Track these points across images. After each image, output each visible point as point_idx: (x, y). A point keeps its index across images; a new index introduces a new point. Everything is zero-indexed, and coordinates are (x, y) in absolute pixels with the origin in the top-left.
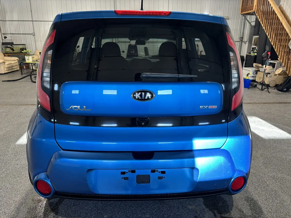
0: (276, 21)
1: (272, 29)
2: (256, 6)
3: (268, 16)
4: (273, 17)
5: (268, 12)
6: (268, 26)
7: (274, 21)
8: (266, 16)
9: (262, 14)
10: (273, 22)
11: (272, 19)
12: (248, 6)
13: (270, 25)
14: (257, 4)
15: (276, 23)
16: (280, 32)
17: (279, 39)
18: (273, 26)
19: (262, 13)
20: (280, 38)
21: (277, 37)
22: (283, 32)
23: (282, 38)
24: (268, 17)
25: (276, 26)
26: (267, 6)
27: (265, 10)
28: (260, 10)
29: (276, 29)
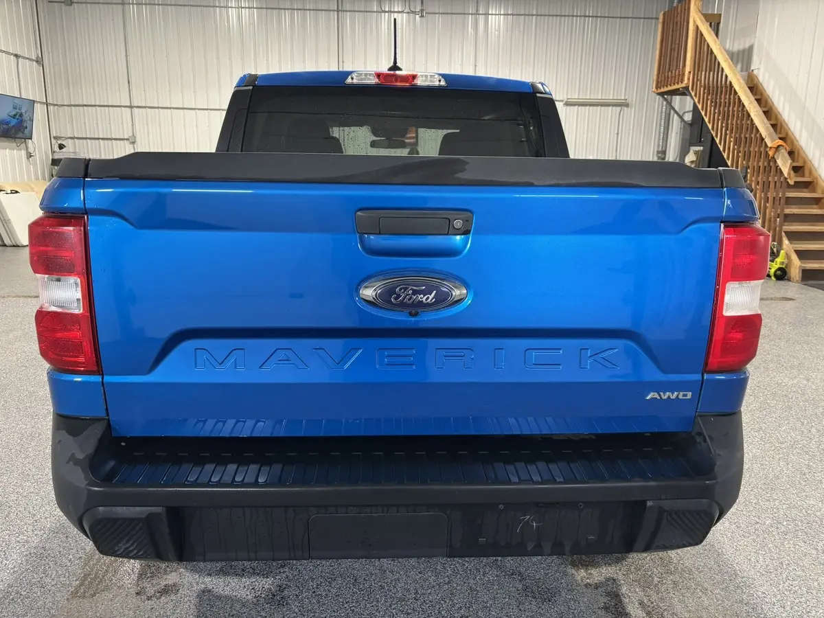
0: (735, 109)
1: (727, 130)
2: (690, 72)
3: (718, 97)
4: (730, 98)
5: (722, 87)
6: (718, 120)
7: (731, 109)
8: (714, 96)
9: (704, 93)
10: (729, 111)
11: (727, 106)
12: (672, 72)
13: (723, 119)
14: (692, 69)
15: (735, 113)
16: (747, 136)
17: (745, 152)
18: (730, 121)
19: (704, 89)
20: (746, 149)
21: (739, 147)
22: (753, 136)
23: (752, 149)
24: (718, 100)
25: (736, 122)
26: (716, 73)
27: (711, 83)
28: (701, 82)
29: (737, 128)
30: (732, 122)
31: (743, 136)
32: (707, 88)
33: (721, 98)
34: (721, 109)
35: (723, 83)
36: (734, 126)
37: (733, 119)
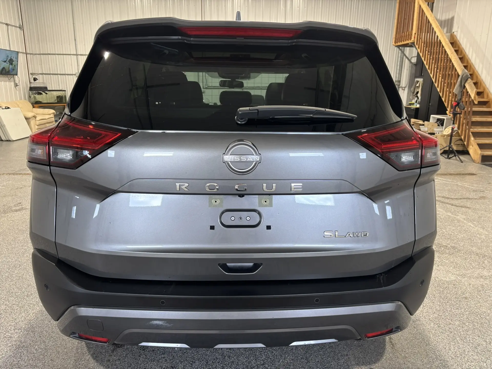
0: (443, 56)
1: (437, 69)
2: (415, 33)
3: (432, 49)
4: (439, 50)
5: (435, 43)
6: (432, 63)
7: (440, 56)
8: (430, 49)
9: (424, 46)
10: (439, 58)
11: (438, 54)
12: (404, 33)
13: (435, 62)
14: (417, 31)
15: (443, 59)
16: (450, 73)
17: (448, 83)
19: (424, 44)
20: (449, 81)
21: (445, 79)
22: (453, 73)
24: (432, 51)
25: (443, 64)
26: (431, 34)
27: (428, 40)
28: (422, 40)
29: (444, 68)
30: (440, 64)
31: (447, 73)
32: (426, 43)
33: (434, 50)
34: (434, 56)
35: (436, 40)
36: (442, 67)
37: (441, 63)
